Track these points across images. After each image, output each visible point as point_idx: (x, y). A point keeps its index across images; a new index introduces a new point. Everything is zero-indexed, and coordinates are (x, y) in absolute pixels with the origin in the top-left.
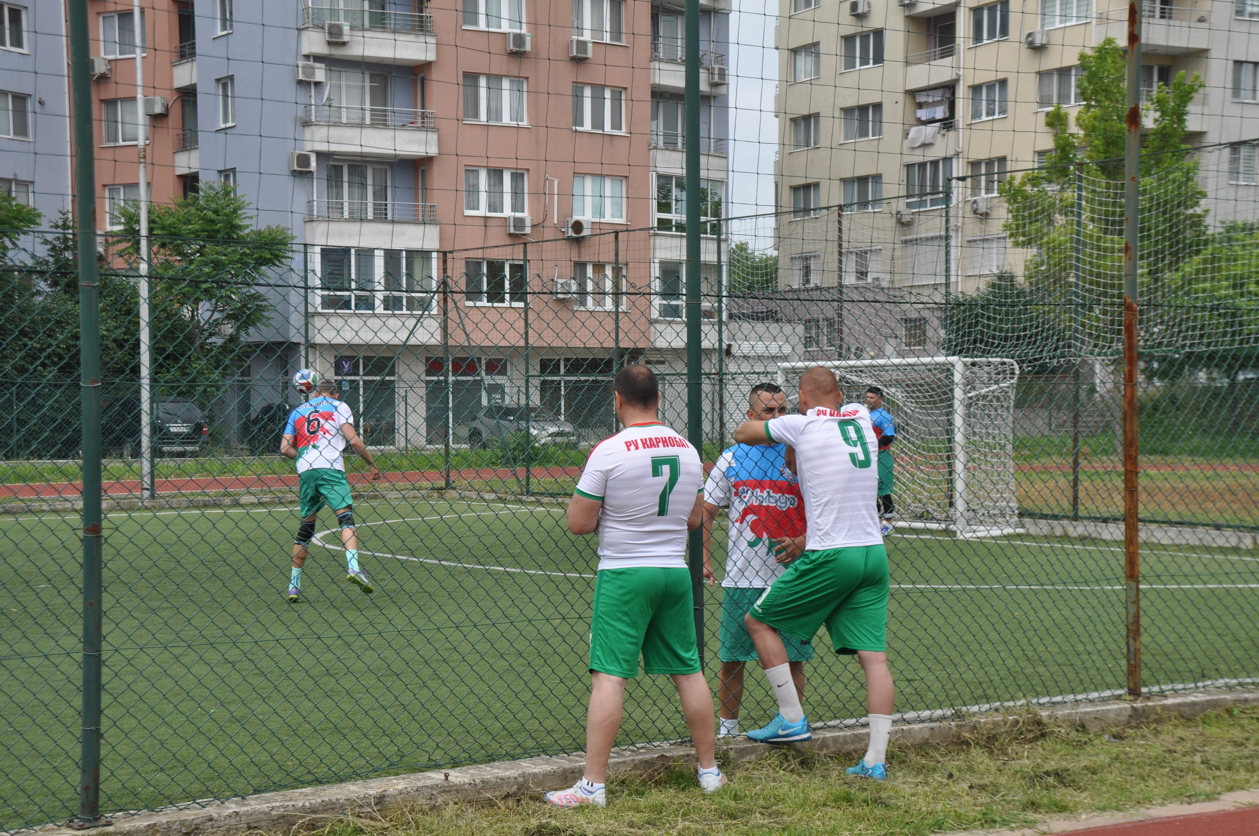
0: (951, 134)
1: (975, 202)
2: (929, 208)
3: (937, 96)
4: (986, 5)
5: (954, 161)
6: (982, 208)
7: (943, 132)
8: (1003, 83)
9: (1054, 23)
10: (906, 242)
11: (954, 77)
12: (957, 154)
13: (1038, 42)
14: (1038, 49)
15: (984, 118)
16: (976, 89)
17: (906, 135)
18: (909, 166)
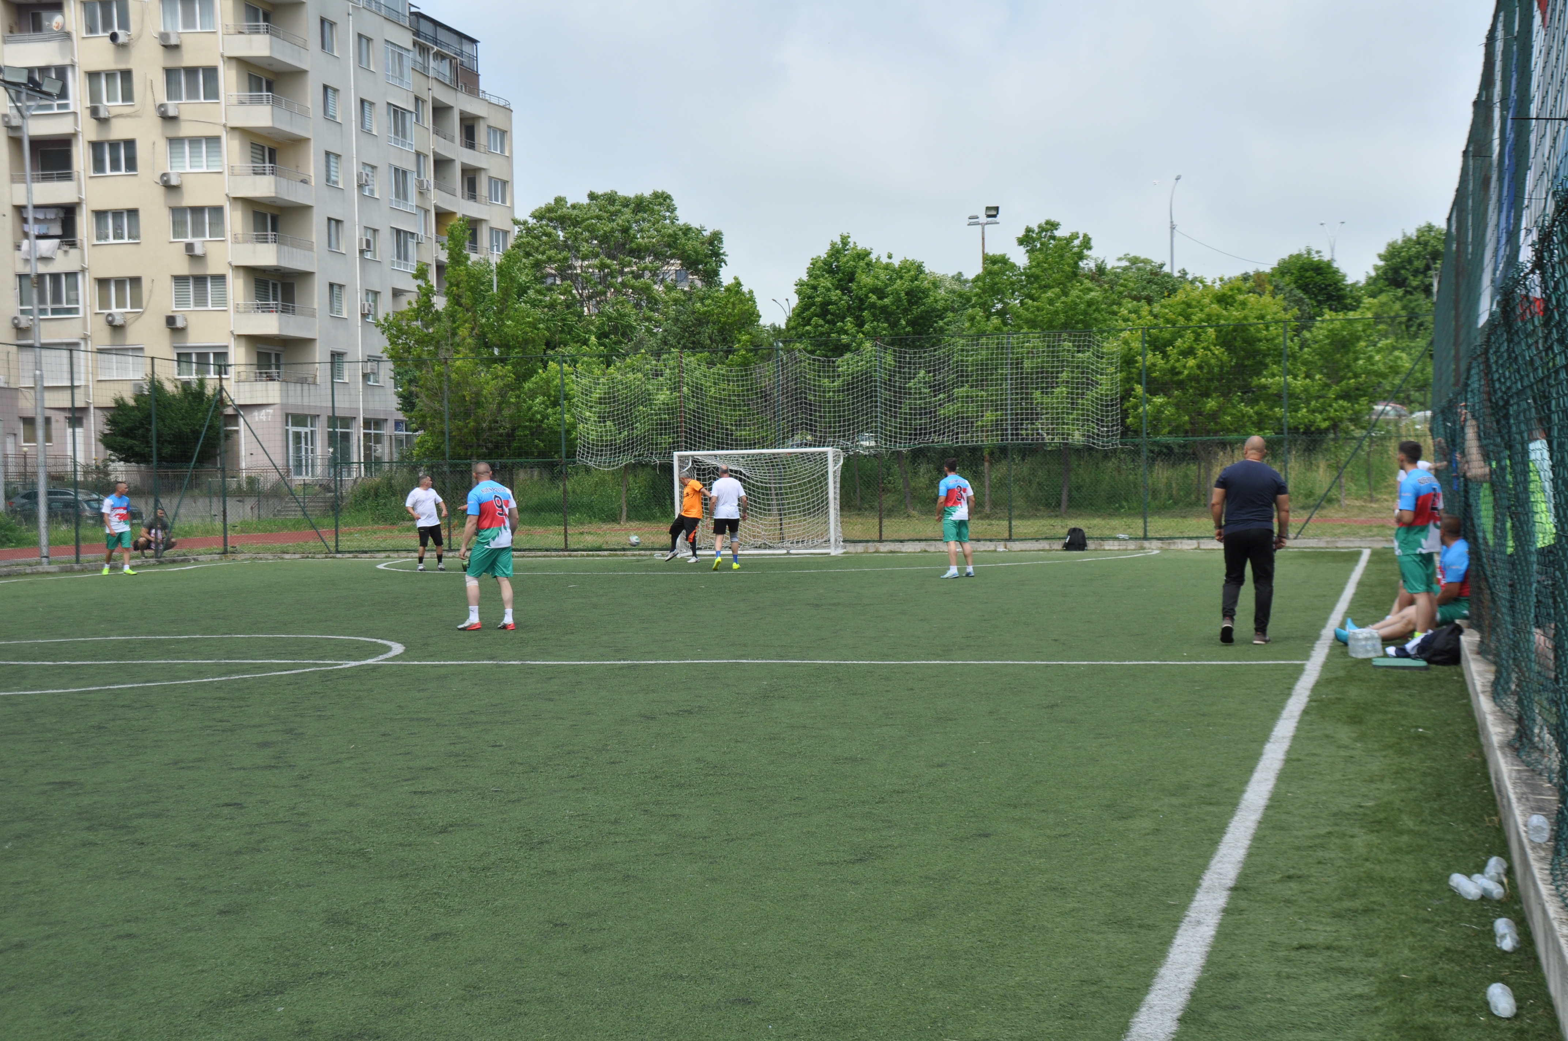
0: (73, 252)
1: (110, 315)
2: (50, 316)
3: (51, 215)
4: (108, 141)
5: (80, 277)
6: (118, 321)
7: (66, 248)
8: (133, 213)
9: (184, 167)
10: (18, 346)
11: (75, 200)
12: (83, 270)
13: (174, 182)
14: (170, 188)
15: (111, 240)
16: (100, 215)
17: (18, 247)
18: (21, 277)
